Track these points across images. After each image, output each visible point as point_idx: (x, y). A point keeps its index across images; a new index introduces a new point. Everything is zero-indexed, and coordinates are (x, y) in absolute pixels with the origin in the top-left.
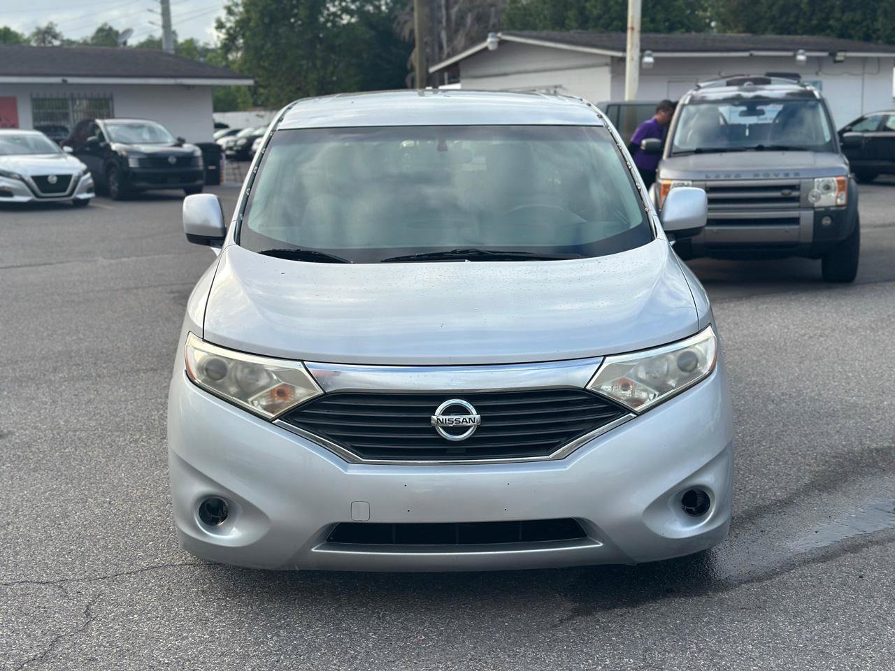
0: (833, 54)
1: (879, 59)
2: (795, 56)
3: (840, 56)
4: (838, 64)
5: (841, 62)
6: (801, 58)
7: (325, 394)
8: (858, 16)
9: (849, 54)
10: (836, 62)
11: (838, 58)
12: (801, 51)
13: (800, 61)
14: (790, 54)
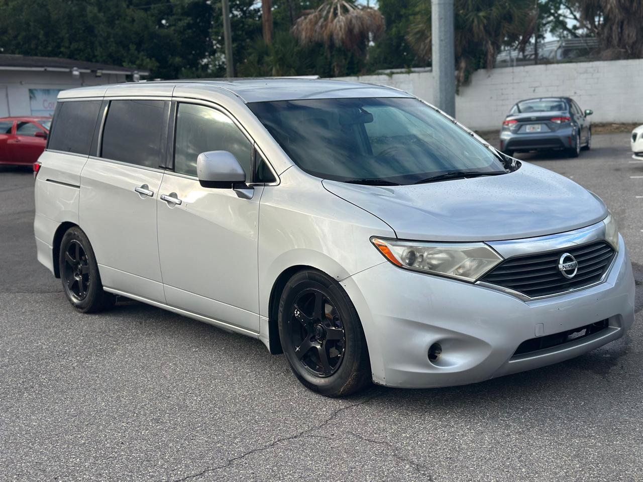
0: (94, 72)
1: (116, 75)
2: (71, 72)
3: (99, 73)
4: (98, 78)
5: (99, 76)
6: (76, 73)
7: (505, 260)
8: (81, 45)
9: (105, 72)
10: (97, 76)
11: (98, 74)
12: (75, 68)
13: (76, 75)
14: (67, 70)
